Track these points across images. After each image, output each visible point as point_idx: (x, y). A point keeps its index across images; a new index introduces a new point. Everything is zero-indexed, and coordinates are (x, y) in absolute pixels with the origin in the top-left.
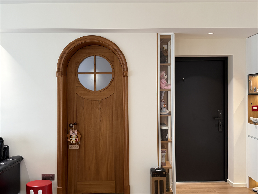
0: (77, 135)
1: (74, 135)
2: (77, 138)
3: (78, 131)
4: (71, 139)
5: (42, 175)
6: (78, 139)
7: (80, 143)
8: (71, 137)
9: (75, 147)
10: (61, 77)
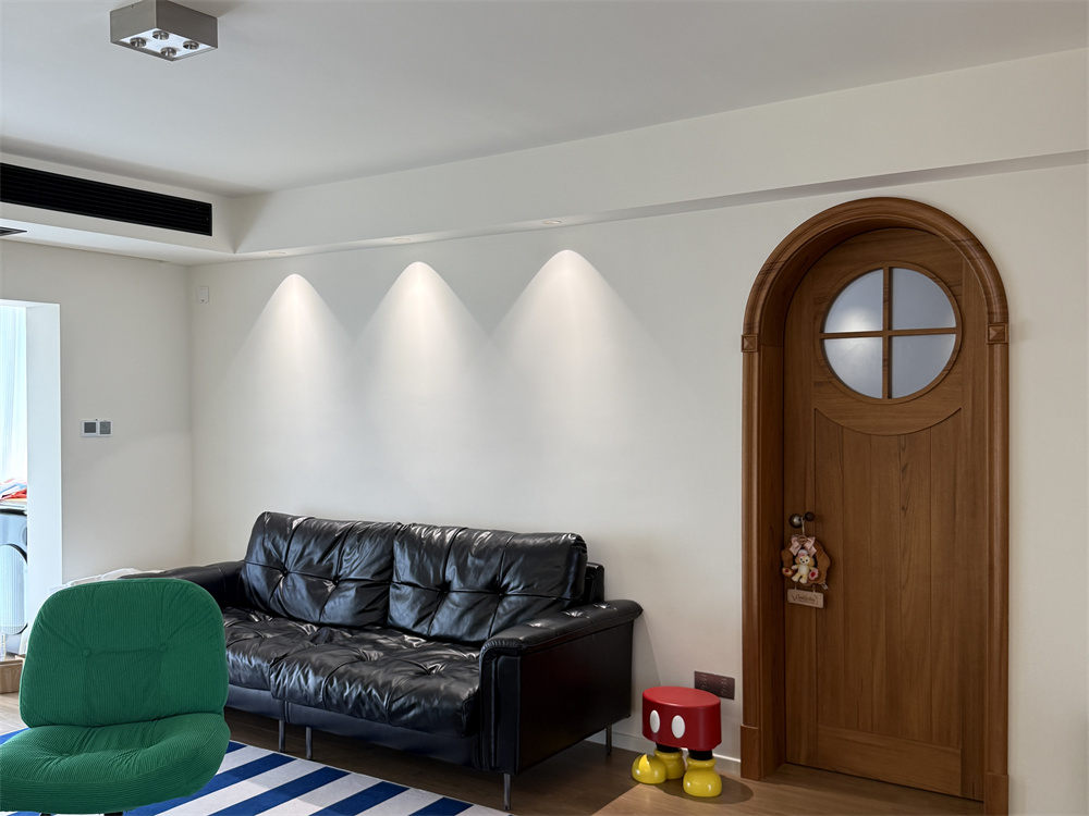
0: (814, 557)
1: (803, 555)
2: (815, 566)
3: (818, 543)
4: (794, 567)
5: (696, 673)
6: (816, 571)
7: (826, 587)
8: (795, 564)
9: (810, 599)
10: (756, 354)
